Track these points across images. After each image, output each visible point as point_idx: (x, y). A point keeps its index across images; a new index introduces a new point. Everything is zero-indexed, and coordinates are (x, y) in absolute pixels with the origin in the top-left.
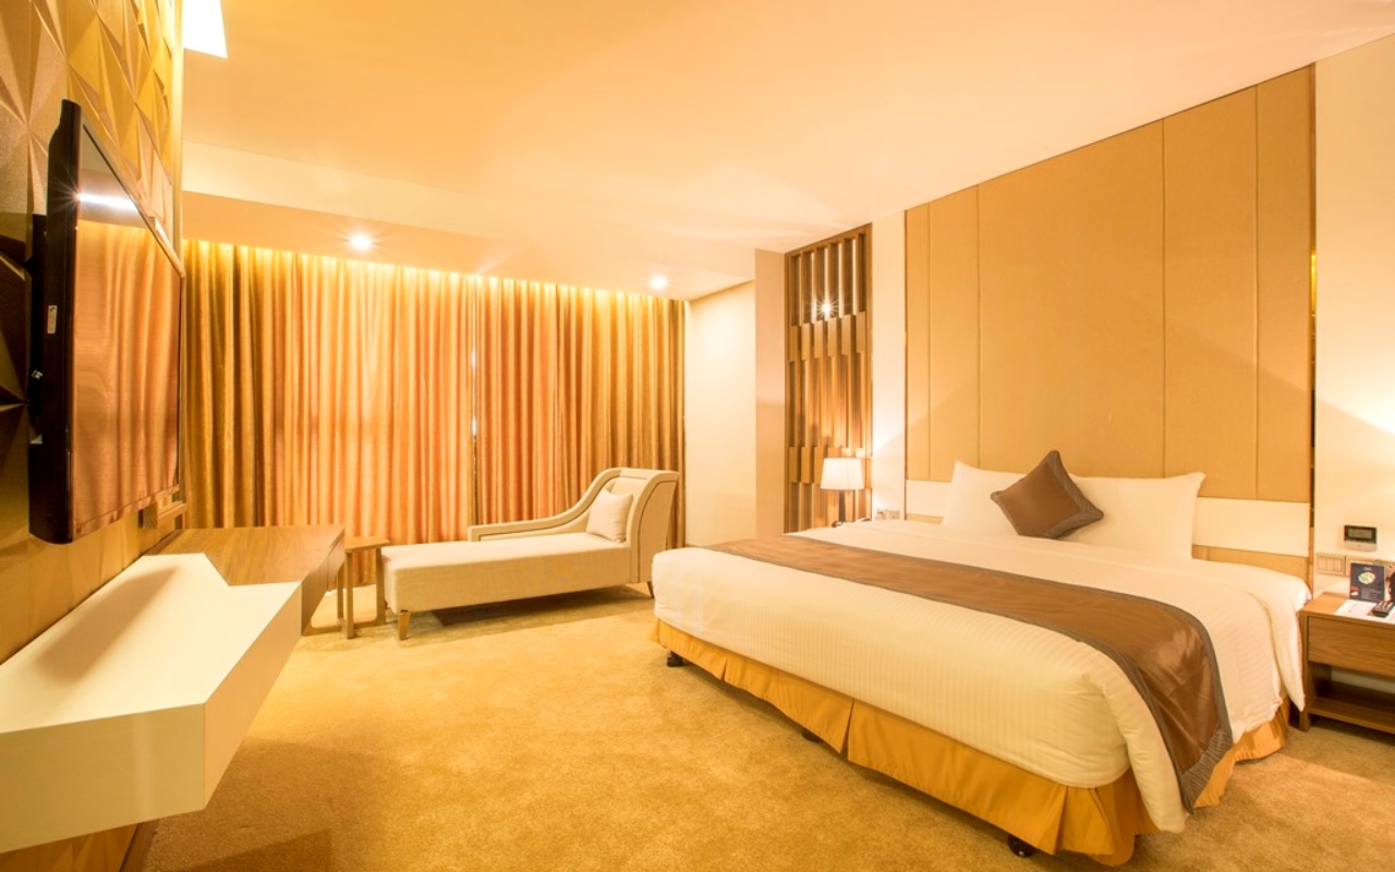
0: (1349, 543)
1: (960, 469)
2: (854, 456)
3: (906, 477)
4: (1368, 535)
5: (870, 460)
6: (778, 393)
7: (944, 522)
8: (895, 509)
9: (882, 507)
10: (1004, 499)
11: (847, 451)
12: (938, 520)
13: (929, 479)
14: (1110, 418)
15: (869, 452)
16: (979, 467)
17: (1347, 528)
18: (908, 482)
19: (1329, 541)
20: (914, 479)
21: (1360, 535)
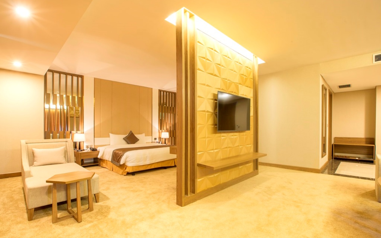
1: (111, 134)
3: (94, 137)
10: (124, 139)
13: (101, 137)
19: (153, 140)
20: (97, 138)
21: (155, 139)
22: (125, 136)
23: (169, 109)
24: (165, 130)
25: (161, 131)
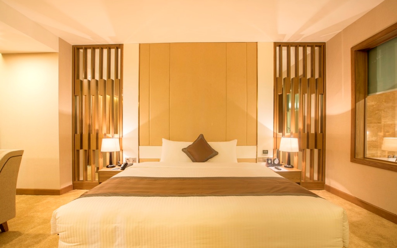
0: (264, 154)
1: (164, 140)
2: (113, 137)
3: (139, 145)
4: (267, 152)
5: (121, 139)
6: (68, 109)
7: (161, 161)
8: (134, 157)
9: (128, 157)
10: (184, 150)
11: (110, 135)
12: (158, 160)
13: (149, 145)
14: (212, 124)
15: (121, 136)
16: (170, 140)
17: (263, 151)
18: (140, 146)
19: (260, 155)
20: (143, 145)
21: (265, 152)
22: (186, 144)
23: (313, 84)
24: (292, 133)
25: (281, 134)
